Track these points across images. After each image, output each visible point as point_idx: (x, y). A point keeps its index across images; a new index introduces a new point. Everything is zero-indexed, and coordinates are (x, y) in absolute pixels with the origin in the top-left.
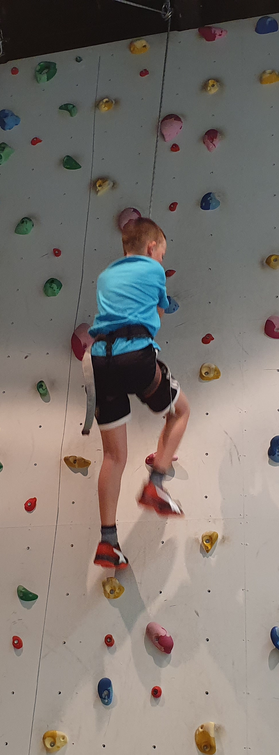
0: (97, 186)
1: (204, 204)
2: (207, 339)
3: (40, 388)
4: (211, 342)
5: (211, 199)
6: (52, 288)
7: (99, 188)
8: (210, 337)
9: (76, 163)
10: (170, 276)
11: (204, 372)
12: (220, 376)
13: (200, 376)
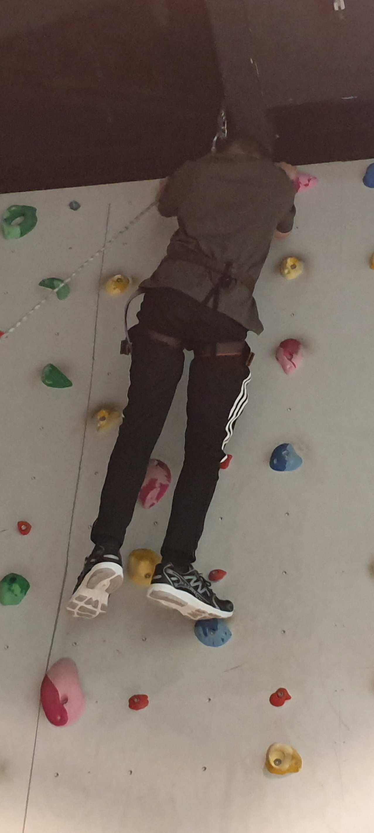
0: (100, 417)
1: (275, 461)
2: (280, 698)
4: (287, 703)
6: (13, 591)
7: (101, 422)
8: (284, 694)
9: (64, 377)
10: (217, 579)
11: (274, 760)
12: (300, 767)
13: (266, 764)
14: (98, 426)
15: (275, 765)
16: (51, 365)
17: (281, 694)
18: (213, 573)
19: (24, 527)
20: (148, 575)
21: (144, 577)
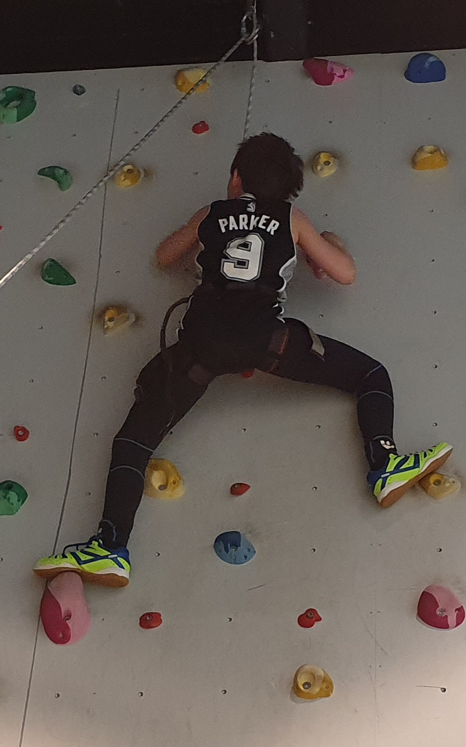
2: (308, 619)
4: (317, 624)
6: (9, 499)
7: (109, 323)
8: (314, 615)
9: (67, 274)
10: (239, 494)
11: (303, 683)
12: (332, 692)
13: (293, 688)
14: (106, 327)
15: (304, 688)
16: (52, 260)
17: (311, 615)
18: (236, 486)
19: (20, 433)
20: (162, 487)
21: (157, 488)
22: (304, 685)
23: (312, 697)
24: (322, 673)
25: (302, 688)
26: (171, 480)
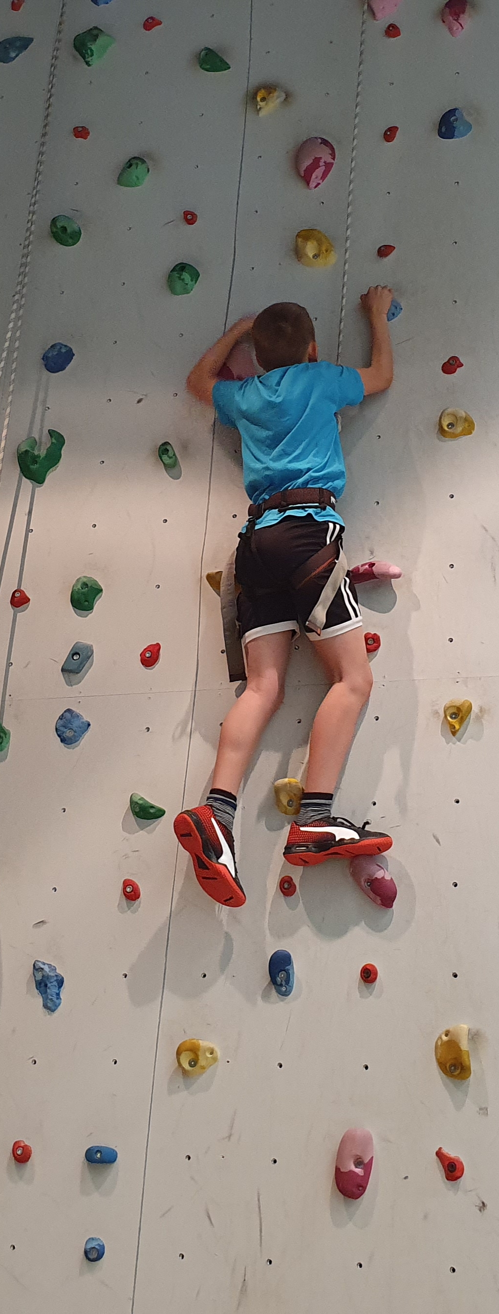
0: (259, 99)
1: (443, 130)
2: (451, 366)
3: (163, 454)
4: (459, 370)
5: (456, 120)
6: (183, 280)
7: (262, 104)
8: (456, 362)
9: (222, 61)
10: (386, 255)
11: (447, 423)
12: (474, 429)
13: (439, 430)
14: (258, 107)
15: (449, 429)
16: (207, 49)
17: (453, 361)
18: (382, 248)
19: (189, 217)
20: (316, 256)
21: (312, 258)
22: (448, 426)
23: (455, 436)
24: (464, 415)
25: (446, 428)
26: (324, 249)
